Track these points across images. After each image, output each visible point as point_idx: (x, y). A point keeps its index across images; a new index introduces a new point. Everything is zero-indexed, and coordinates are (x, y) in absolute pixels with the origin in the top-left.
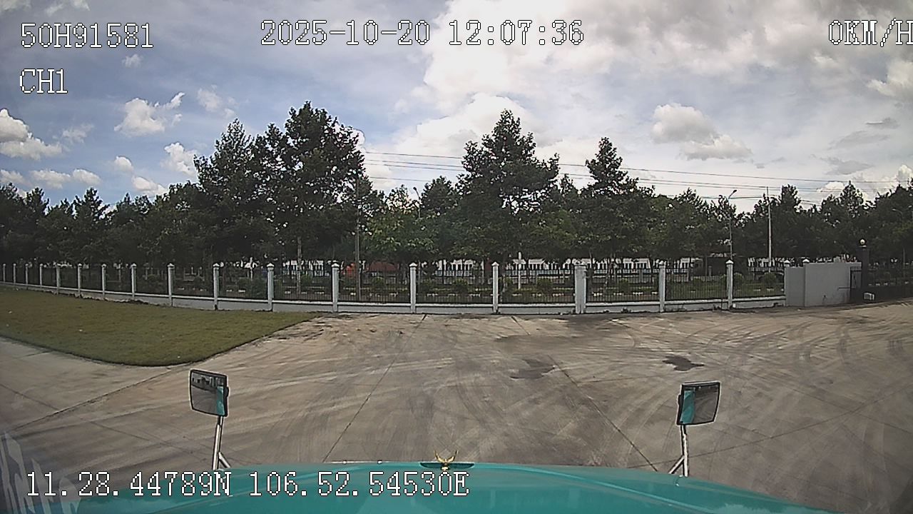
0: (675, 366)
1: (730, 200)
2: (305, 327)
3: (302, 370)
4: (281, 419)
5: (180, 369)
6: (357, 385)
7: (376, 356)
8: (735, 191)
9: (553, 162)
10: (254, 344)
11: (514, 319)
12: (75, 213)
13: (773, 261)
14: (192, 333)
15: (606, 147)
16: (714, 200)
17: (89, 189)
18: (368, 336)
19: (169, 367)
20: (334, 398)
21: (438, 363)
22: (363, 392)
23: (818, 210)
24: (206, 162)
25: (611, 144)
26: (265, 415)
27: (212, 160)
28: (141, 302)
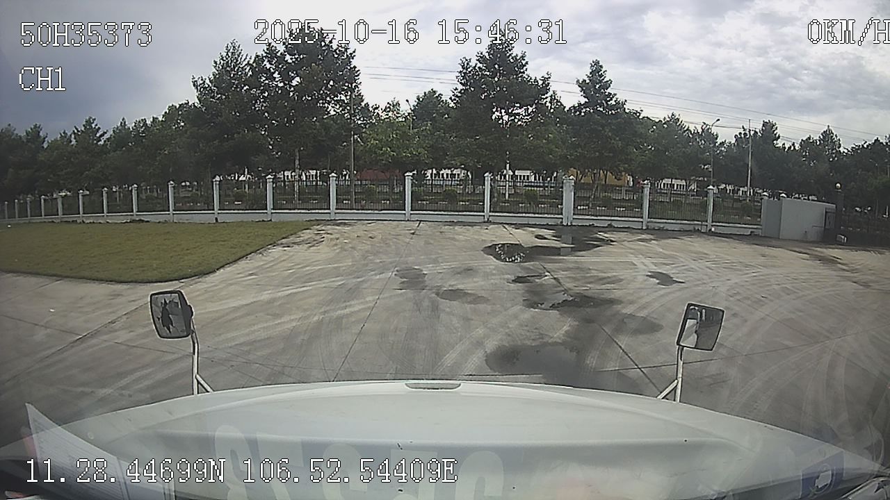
0: (658, 281)
1: (713, 128)
2: (307, 234)
3: (310, 276)
4: (298, 323)
5: (194, 282)
6: (365, 288)
7: (378, 261)
8: (719, 120)
9: (545, 80)
10: (260, 253)
11: (504, 227)
12: (74, 142)
13: (752, 191)
14: (198, 246)
15: (597, 69)
16: (697, 126)
17: (87, 118)
18: (369, 243)
19: (183, 281)
20: (345, 302)
21: (438, 268)
22: (372, 296)
23: (797, 148)
24: (204, 82)
25: (601, 66)
26: (283, 320)
27: (210, 79)
28: (143, 221)
